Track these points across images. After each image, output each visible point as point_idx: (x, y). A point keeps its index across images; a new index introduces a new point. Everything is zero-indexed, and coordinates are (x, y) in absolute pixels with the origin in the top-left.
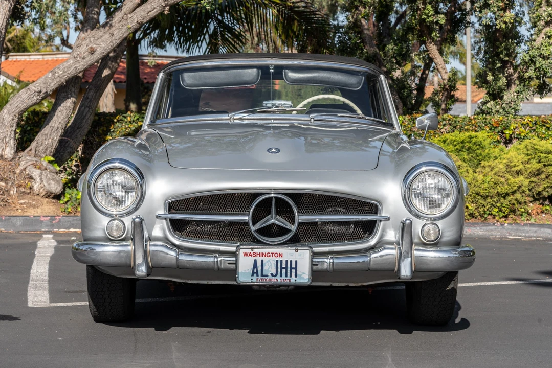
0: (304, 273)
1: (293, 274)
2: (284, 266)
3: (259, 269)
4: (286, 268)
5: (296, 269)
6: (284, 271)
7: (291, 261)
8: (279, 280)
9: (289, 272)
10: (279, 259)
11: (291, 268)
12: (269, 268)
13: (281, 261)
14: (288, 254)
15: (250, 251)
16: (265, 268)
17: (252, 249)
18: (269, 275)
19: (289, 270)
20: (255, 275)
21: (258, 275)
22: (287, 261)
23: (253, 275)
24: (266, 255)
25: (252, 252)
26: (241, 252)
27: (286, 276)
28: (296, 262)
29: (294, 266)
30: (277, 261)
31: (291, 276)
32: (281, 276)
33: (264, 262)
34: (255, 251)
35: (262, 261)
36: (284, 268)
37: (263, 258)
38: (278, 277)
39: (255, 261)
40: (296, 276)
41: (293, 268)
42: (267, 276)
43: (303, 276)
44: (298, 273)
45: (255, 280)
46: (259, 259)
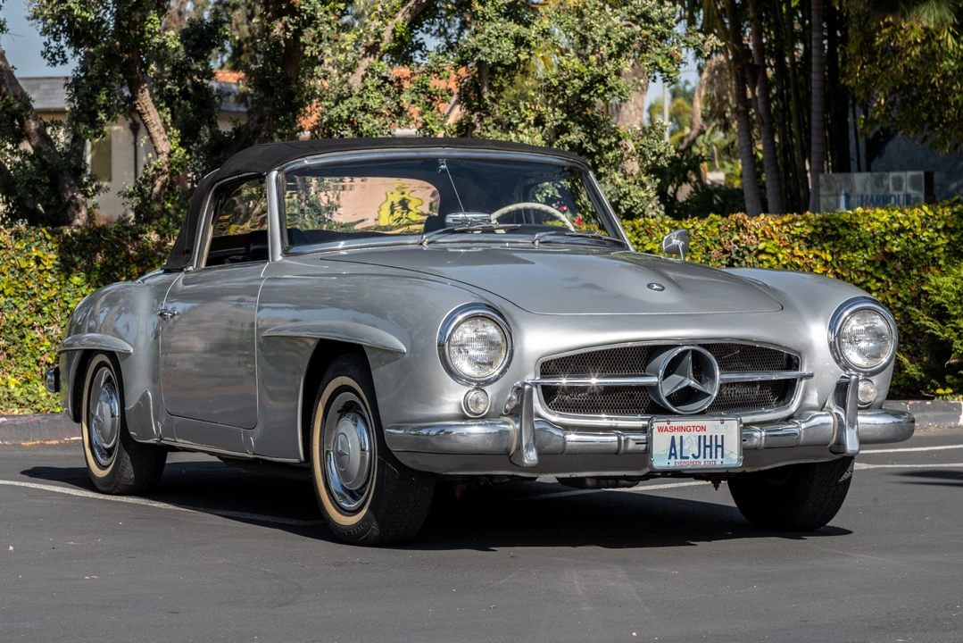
0: (732, 452)
1: (719, 454)
2: (708, 443)
3: (678, 448)
4: (710, 446)
5: (722, 446)
6: (708, 449)
7: (716, 436)
8: (702, 463)
9: (714, 451)
10: (702, 434)
11: (717, 446)
12: (691, 447)
13: (705, 436)
14: (712, 426)
15: (665, 424)
16: (685, 447)
17: (669, 422)
18: (691, 456)
19: (714, 448)
20: (673, 457)
21: (676, 458)
22: (711, 436)
23: (670, 458)
24: (685, 429)
25: (668, 426)
26: (656, 425)
27: (711, 457)
28: (722, 436)
29: (719, 443)
30: (700, 437)
31: (716, 457)
32: (705, 457)
33: (684, 439)
34: (673, 424)
35: (681, 437)
36: (708, 446)
37: (683, 433)
38: (701, 459)
39: (673, 437)
40: (722, 457)
41: (717, 445)
42: (688, 458)
43: (731, 456)
44: (725, 452)
45: (672, 464)
46: (677, 435)
